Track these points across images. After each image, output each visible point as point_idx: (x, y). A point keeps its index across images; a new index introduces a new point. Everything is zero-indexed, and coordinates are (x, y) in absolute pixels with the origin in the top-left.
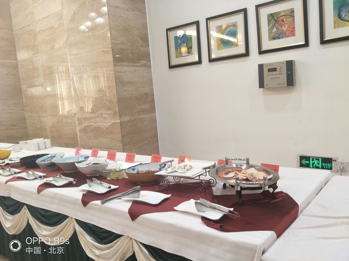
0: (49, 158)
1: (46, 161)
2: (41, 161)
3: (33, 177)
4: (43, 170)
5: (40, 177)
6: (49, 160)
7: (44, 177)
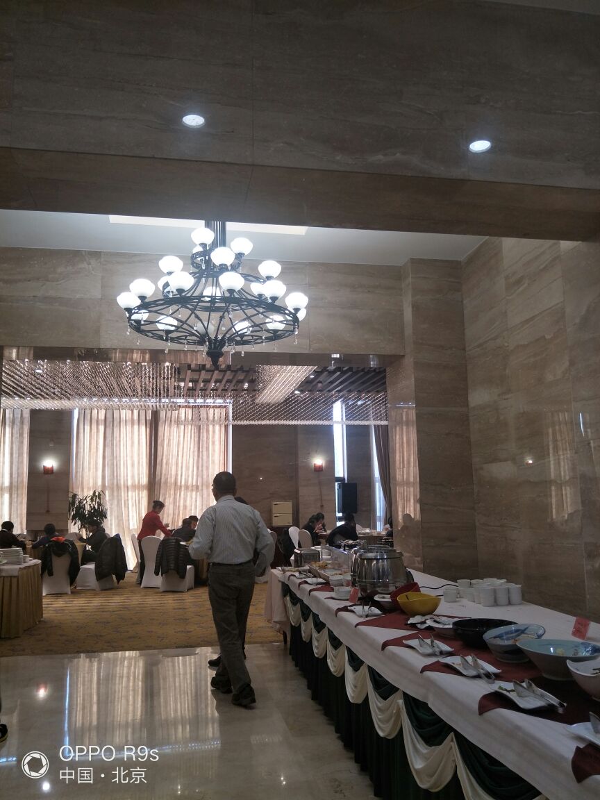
0: (511, 632)
1: (504, 638)
2: (495, 637)
3: (474, 673)
4: (498, 659)
5: (488, 675)
6: (512, 638)
7: (498, 677)
